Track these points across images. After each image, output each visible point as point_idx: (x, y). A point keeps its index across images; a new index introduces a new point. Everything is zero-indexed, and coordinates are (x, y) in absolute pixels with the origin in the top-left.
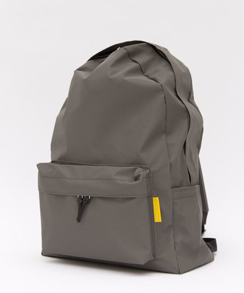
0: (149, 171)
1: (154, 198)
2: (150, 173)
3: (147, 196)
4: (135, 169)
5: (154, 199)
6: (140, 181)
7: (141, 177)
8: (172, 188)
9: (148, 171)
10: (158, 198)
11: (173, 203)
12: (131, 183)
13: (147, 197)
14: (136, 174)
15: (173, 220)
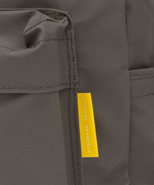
0: (67, 23)
1: (79, 95)
2: (68, 27)
3: (59, 88)
4: (28, 16)
5: (81, 97)
6: (38, 47)
7: (41, 37)
8: (131, 69)
9: (63, 23)
10: (89, 95)
11: (131, 110)
12: (13, 54)
13: (61, 92)
14: (29, 28)
15: (130, 149)
